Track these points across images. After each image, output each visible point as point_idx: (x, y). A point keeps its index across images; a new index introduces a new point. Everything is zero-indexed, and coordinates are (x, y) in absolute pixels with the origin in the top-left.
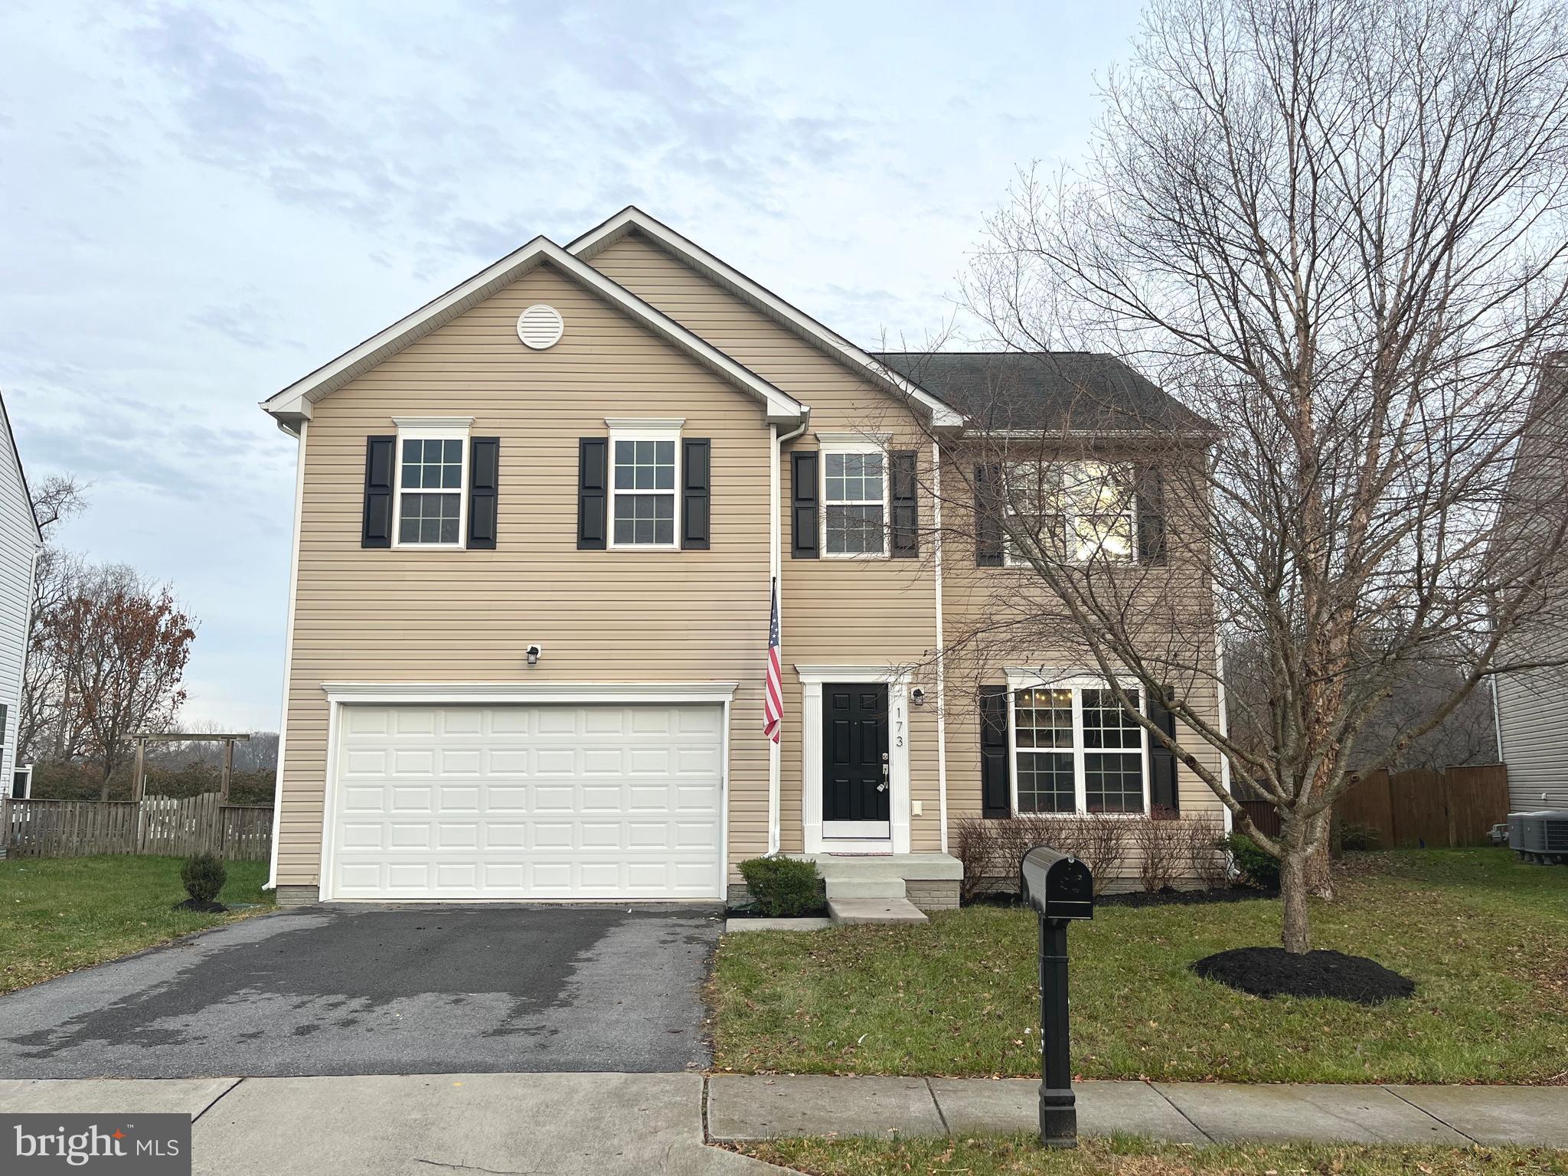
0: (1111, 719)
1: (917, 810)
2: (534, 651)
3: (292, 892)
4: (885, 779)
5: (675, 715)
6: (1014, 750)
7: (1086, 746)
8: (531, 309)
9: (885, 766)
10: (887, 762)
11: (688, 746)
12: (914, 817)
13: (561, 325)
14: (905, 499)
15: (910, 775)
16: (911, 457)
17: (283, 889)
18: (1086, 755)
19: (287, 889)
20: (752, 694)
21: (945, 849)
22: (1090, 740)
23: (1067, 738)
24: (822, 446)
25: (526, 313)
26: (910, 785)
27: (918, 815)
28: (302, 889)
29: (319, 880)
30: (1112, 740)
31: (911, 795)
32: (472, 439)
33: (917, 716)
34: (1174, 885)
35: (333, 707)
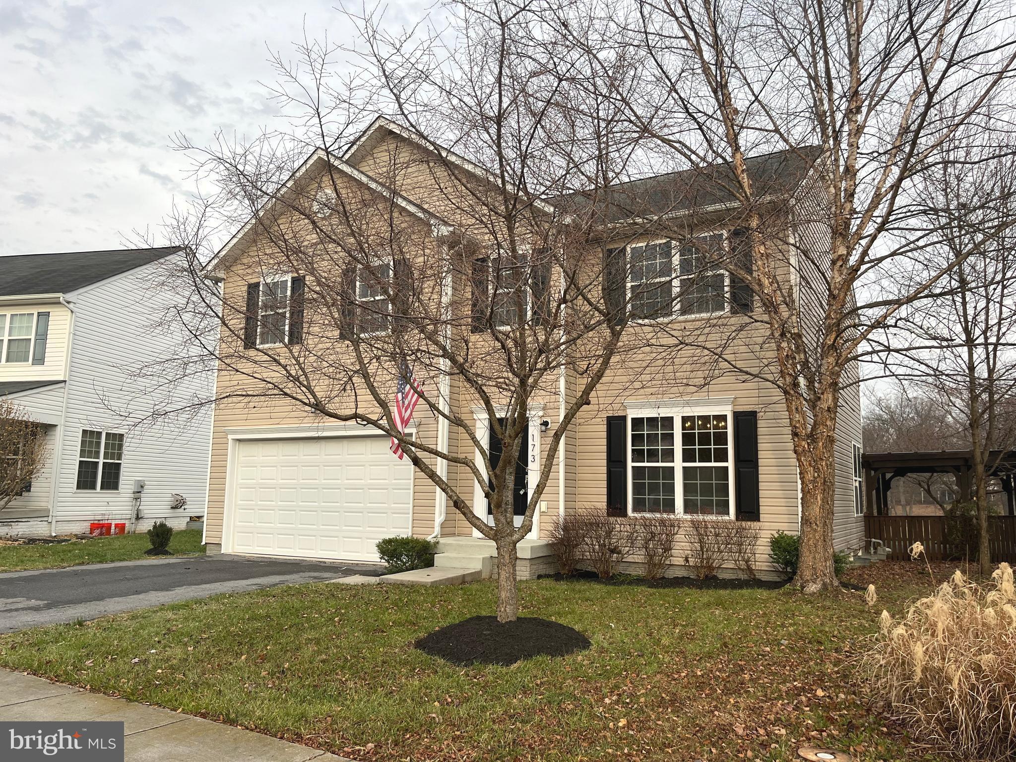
0: (705, 439)
1: (544, 509)
3: (212, 547)
4: (526, 485)
6: (630, 464)
7: (684, 461)
9: (526, 476)
10: (527, 473)
11: (399, 463)
18: (684, 468)
19: (210, 545)
20: (428, 428)
22: (688, 456)
23: (669, 455)
27: (544, 512)
28: (216, 545)
29: (221, 541)
30: (705, 456)
33: (545, 440)
34: (759, 576)
35: (230, 442)
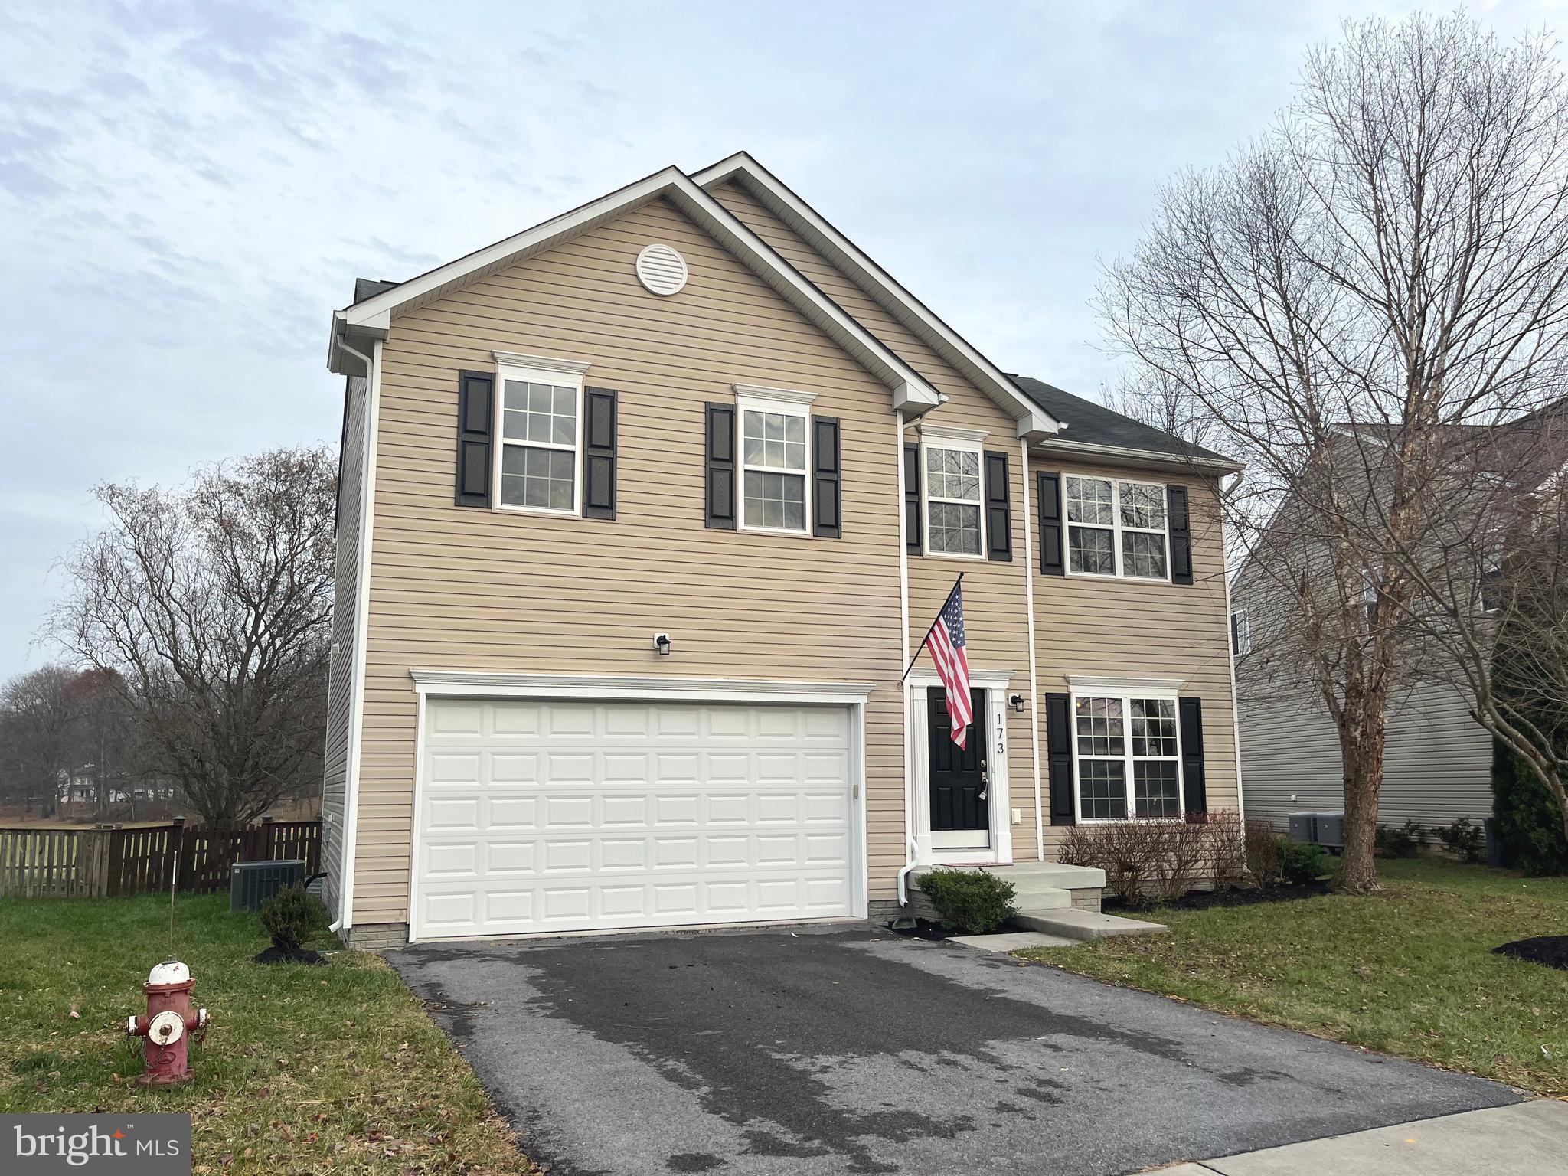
0: (1153, 728)
1: (1018, 819)
2: (662, 641)
3: (371, 932)
4: (983, 786)
5: (801, 718)
6: (1077, 757)
7: (1135, 754)
8: (652, 247)
9: (984, 774)
10: (985, 769)
11: (815, 751)
12: (1014, 825)
13: (685, 272)
14: (999, 501)
15: (1010, 783)
16: (1003, 459)
17: (359, 930)
18: (1135, 762)
19: (364, 929)
20: (885, 697)
21: (1041, 857)
22: (1138, 749)
23: (1119, 745)
24: (924, 438)
25: (645, 251)
26: (1010, 793)
27: (1017, 824)
28: (385, 928)
29: (408, 916)
31: (1010, 803)
32: (586, 388)
33: (1015, 723)
35: (423, 699)
